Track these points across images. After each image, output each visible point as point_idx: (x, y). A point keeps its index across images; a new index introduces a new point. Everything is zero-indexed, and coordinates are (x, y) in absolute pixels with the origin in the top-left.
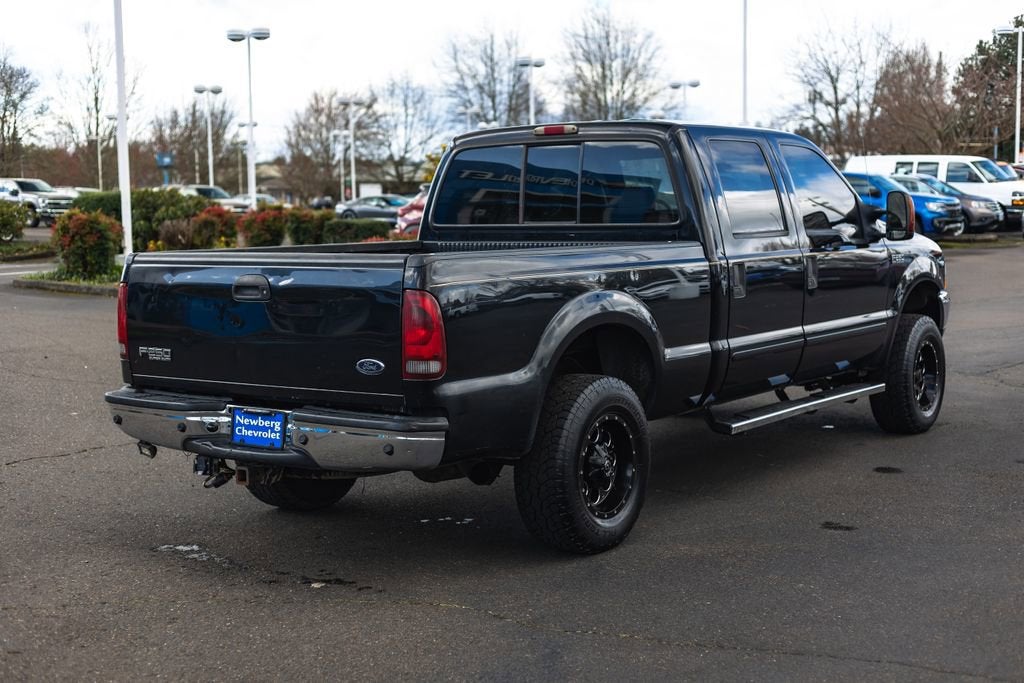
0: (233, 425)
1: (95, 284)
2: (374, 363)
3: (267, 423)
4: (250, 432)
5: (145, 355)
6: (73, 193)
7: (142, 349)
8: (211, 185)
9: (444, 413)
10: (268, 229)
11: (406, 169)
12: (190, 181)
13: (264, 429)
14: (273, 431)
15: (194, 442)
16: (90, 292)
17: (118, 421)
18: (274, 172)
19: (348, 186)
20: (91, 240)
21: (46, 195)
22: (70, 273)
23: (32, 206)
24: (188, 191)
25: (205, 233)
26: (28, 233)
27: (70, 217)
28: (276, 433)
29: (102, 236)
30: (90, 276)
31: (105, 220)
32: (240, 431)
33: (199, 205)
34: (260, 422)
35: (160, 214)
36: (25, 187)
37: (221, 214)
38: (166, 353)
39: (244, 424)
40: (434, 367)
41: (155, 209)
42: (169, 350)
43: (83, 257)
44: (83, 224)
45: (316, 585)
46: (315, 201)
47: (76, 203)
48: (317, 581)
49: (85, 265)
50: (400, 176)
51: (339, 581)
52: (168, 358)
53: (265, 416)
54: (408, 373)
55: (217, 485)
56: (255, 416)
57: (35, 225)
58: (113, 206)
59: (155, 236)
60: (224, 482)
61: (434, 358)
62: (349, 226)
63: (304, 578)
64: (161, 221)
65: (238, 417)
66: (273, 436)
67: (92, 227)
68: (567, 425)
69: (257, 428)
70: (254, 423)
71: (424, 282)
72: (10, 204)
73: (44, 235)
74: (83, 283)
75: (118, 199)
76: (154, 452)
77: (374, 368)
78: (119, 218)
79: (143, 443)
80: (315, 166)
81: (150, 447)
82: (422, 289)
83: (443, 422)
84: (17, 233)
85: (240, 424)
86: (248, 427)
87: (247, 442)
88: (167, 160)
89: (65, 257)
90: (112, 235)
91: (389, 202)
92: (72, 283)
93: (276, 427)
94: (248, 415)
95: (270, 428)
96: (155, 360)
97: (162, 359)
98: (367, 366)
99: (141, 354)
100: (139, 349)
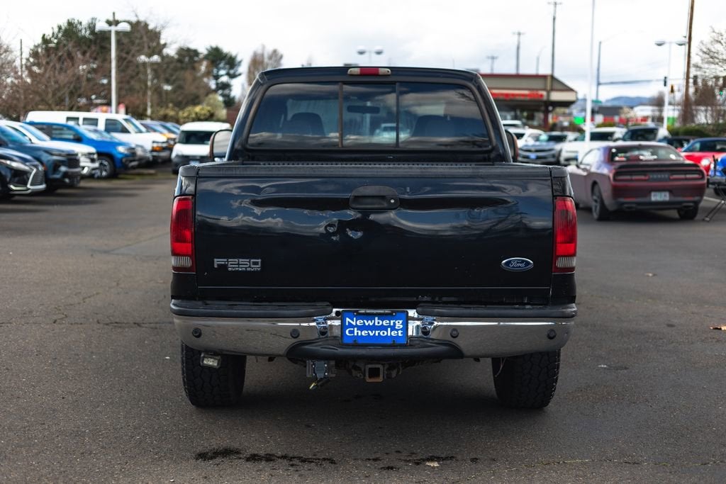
0: (343, 327)
2: (523, 261)
3: (385, 323)
4: (364, 333)
5: (224, 267)
7: (218, 261)
13: (385, 328)
14: (393, 328)
15: (306, 347)
28: (397, 330)
32: (352, 332)
34: (377, 322)
38: (255, 263)
39: (357, 326)
42: (260, 260)
52: (257, 268)
53: (382, 316)
54: (558, 268)
56: (371, 316)
65: (348, 319)
66: (393, 333)
69: (374, 328)
70: (369, 323)
77: (523, 265)
85: (351, 326)
86: (361, 328)
87: (360, 342)
93: (397, 325)
94: (362, 317)
95: (389, 326)
96: (238, 271)
97: (248, 269)
98: (514, 264)
99: (216, 266)
100: (213, 261)
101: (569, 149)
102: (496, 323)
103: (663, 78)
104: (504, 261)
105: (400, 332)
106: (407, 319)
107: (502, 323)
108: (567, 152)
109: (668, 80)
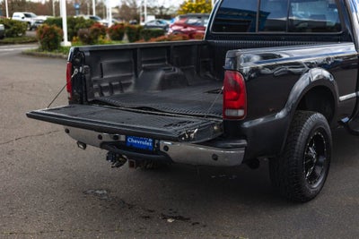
1: (53, 54)
3: (144, 138)
4: (136, 141)
6: (44, 18)
8: (94, 15)
9: (245, 137)
10: (118, 32)
11: (164, 10)
12: (86, 14)
13: (143, 140)
14: (148, 141)
16: (51, 57)
17: (67, 131)
18: (116, 11)
19: (143, 16)
20: (51, 36)
21: (35, 19)
22: (43, 49)
23: (29, 23)
24: (87, 17)
25: (95, 34)
26: (28, 33)
27: (43, 27)
29: (55, 34)
30: (51, 50)
31: (56, 28)
32: (130, 140)
33: (92, 23)
35: (77, 26)
36: (27, 16)
37: (100, 26)
40: (241, 113)
41: (75, 24)
43: (48, 42)
44: (48, 30)
45: (170, 221)
46: (131, 22)
47: (45, 22)
48: (170, 217)
49: (49, 46)
50: (161, 13)
51: (181, 218)
54: (226, 116)
55: (118, 166)
57: (31, 30)
58: (59, 23)
59: (76, 34)
60: (122, 165)
61: (241, 108)
62: (149, 31)
63: (162, 215)
64: (78, 29)
66: (148, 144)
67: (52, 30)
68: (299, 139)
69: (139, 139)
71: (235, 66)
72: (21, 22)
73: (33, 33)
74: (49, 53)
75: (61, 20)
76: (85, 146)
78: (62, 27)
79: (79, 143)
80: (131, 9)
81: (83, 144)
82: (235, 70)
83: (244, 142)
84: (24, 32)
87: (134, 146)
88: (78, 7)
89: (42, 43)
90: (59, 34)
91: (160, 22)
92: (44, 53)
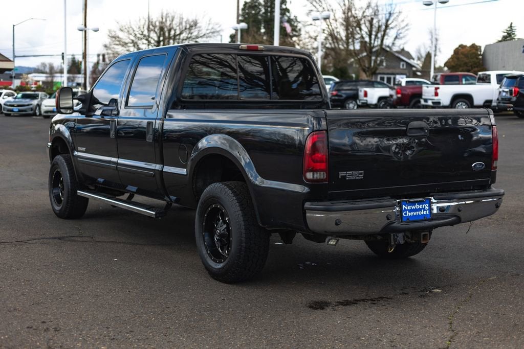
0: (401, 211)
2: (481, 164)
3: (420, 206)
4: (412, 214)
5: (344, 177)
7: (341, 174)
13: (420, 210)
28: (426, 210)
32: (406, 214)
34: (417, 206)
38: (361, 174)
39: (408, 210)
42: (363, 172)
52: (361, 177)
53: (420, 203)
56: (413, 203)
65: (404, 206)
66: (425, 212)
69: (415, 210)
70: (414, 207)
85: (405, 210)
86: (410, 211)
87: (411, 219)
93: (426, 207)
94: (410, 203)
95: (423, 208)
96: (352, 180)
97: (357, 178)
98: (478, 166)
99: (340, 177)
100: (339, 174)
101: (47, 105)
102: (467, 202)
103: (61, 54)
104: (474, 164)
105: (427, 211)
106: (430, 204)
107: (464, 203)
108: (46, 106)
109: (65, 55)
